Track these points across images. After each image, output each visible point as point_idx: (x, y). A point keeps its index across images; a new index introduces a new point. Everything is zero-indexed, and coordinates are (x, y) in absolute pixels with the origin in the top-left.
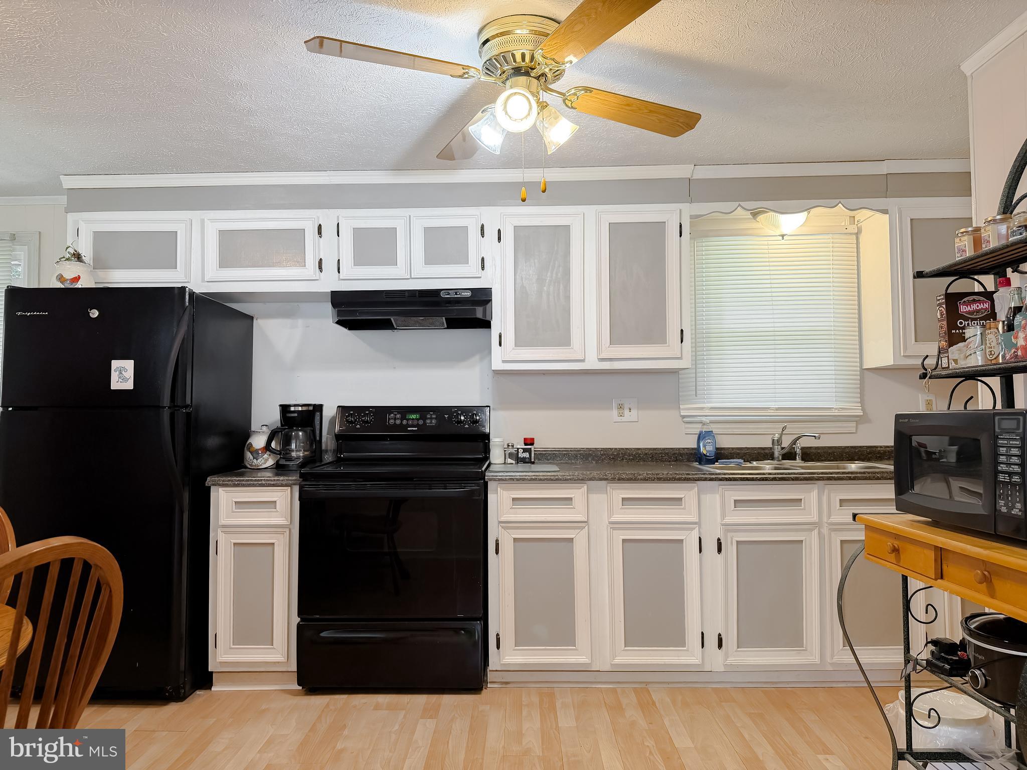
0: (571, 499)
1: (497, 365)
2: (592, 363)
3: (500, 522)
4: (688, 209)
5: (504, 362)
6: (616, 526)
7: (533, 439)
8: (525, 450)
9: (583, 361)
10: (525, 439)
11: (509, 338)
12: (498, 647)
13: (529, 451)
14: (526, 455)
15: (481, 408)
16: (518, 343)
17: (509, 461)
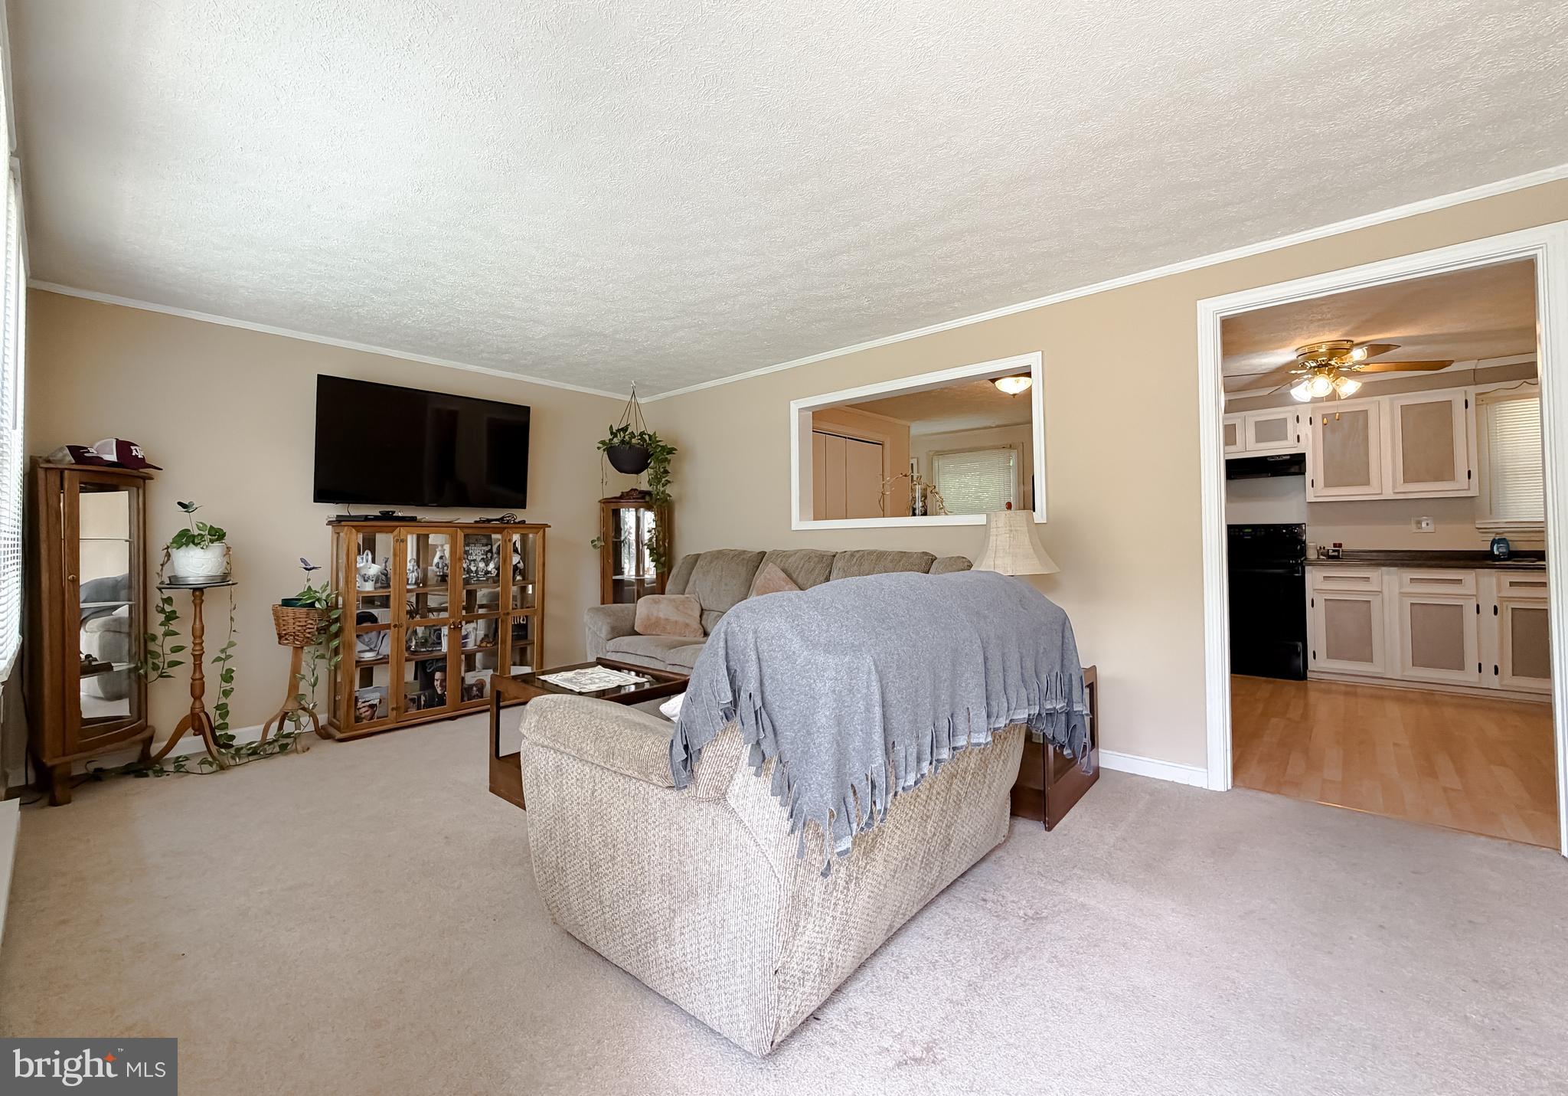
0: (1369, 578)
1: (1311, 498)
2: (1388, 494)
3: (1314, 590)
4: (1472, 391)
5: (1315, 497)
6: (1403, 594)
7: (1341, 544)
8: (1334, 551)
9: (1381, 494)
10: (1334, 544)
11: (1320, 481)
12: (1315, 658)
13: (1338, 551)
14: (1336, 554)
15: (1299, 525)
16: (1327, 485)
17: (1322, 557)
